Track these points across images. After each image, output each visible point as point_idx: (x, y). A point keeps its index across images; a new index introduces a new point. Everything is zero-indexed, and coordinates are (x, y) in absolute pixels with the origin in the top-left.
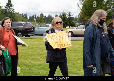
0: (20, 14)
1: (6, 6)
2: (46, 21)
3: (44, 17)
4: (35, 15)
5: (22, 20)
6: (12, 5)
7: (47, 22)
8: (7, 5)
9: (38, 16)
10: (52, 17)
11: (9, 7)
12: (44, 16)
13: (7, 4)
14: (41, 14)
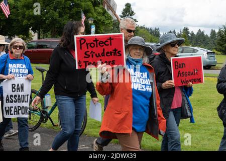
0: (147, 29)
1: (122, 15)
2: (193, 42)
3: (189, 35)
4: (174, 30)
5: (150, 39)
6: (133, 12)
7: (195, 44)
8: (123, 13)
9: (179, 33)
10: (205, 34)
11: (128, 16)
12: (190, 32)
13: (124, 10)
14: (184, 29)
